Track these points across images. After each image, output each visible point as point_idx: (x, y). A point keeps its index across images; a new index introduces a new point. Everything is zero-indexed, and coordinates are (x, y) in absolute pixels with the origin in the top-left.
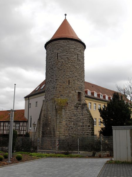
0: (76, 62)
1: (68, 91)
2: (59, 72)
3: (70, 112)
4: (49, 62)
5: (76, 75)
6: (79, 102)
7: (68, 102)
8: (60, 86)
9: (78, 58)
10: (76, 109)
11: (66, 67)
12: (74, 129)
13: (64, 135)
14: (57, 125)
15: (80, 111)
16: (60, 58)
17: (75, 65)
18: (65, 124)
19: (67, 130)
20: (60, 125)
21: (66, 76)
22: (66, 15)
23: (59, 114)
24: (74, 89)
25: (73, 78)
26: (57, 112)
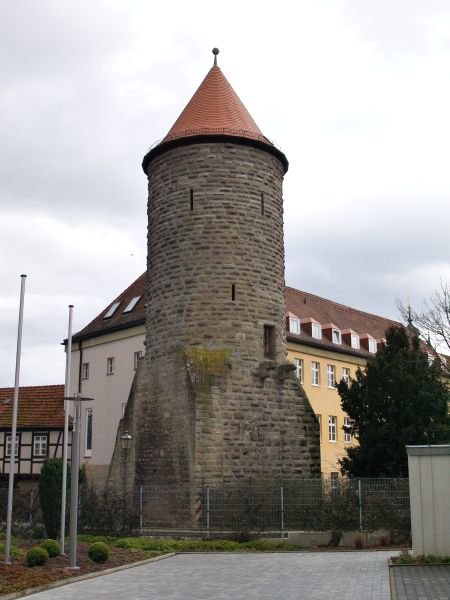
0: (256, 220)
1: (229, 324)
2: (197, 256)
3: (238, 394)
4: (160, 220)
5: (258, 264)
6: (268, 360)
7: (232, 359)
8: (204, 303)
9: (263, 207)
10: (258, 384)
11: (223, 238)
12: (253, 454)
13: (218, 476)
14: (194, 442)
15: (272, 390)
16: (202, 206)
17: (252, 232)
18: (221, 437)
19: (227, 458)
20: (207, 442)
21: (225, 271)
22: (216, 52)
23: (200, 403)
24: (249, 313)
25: (249, 278)
26: (192, 396)
